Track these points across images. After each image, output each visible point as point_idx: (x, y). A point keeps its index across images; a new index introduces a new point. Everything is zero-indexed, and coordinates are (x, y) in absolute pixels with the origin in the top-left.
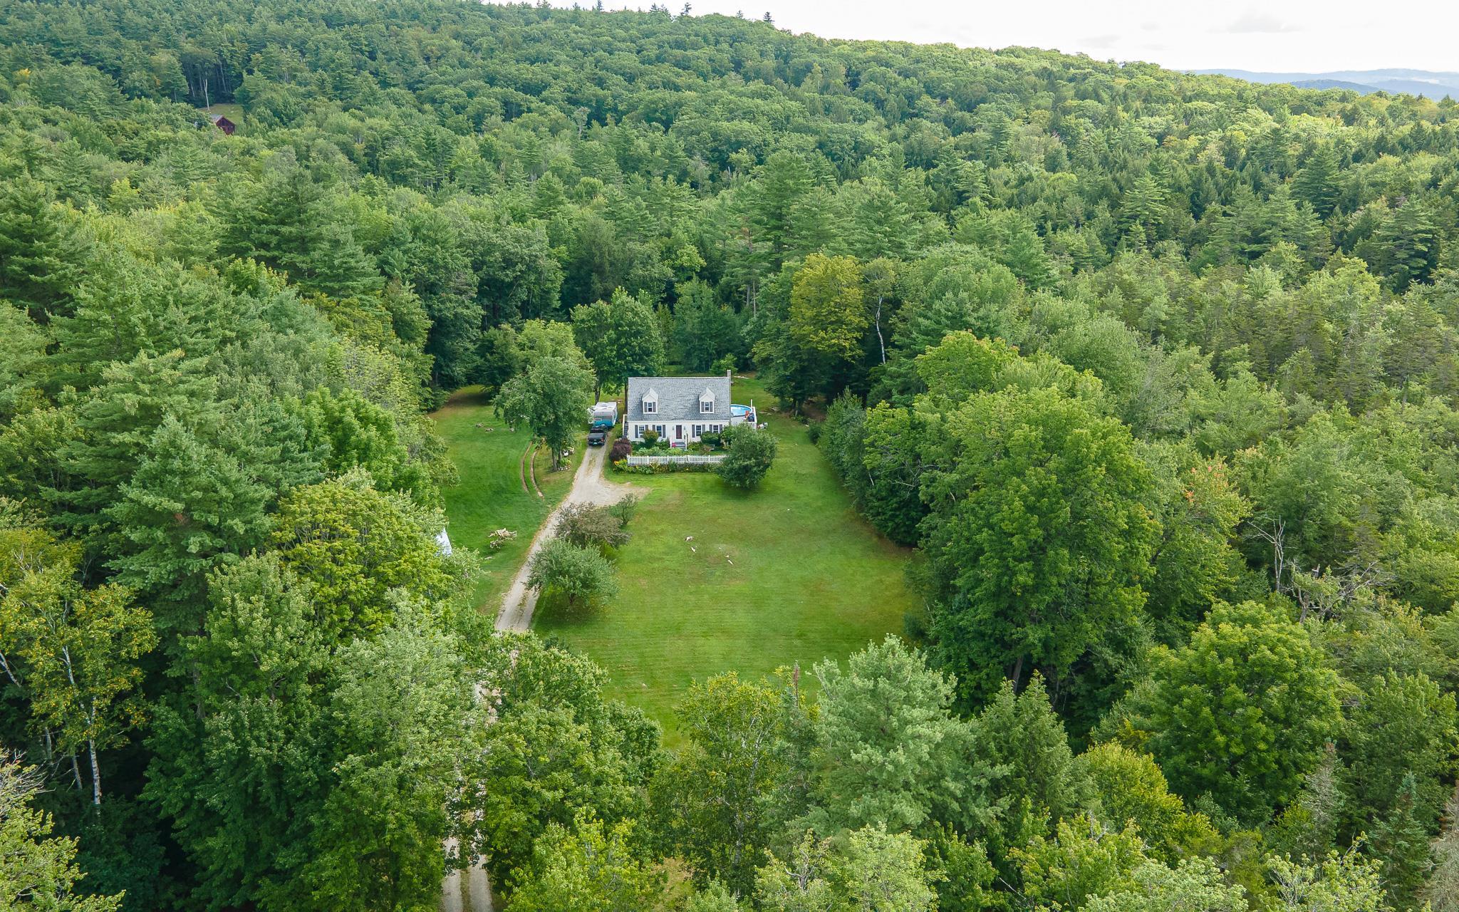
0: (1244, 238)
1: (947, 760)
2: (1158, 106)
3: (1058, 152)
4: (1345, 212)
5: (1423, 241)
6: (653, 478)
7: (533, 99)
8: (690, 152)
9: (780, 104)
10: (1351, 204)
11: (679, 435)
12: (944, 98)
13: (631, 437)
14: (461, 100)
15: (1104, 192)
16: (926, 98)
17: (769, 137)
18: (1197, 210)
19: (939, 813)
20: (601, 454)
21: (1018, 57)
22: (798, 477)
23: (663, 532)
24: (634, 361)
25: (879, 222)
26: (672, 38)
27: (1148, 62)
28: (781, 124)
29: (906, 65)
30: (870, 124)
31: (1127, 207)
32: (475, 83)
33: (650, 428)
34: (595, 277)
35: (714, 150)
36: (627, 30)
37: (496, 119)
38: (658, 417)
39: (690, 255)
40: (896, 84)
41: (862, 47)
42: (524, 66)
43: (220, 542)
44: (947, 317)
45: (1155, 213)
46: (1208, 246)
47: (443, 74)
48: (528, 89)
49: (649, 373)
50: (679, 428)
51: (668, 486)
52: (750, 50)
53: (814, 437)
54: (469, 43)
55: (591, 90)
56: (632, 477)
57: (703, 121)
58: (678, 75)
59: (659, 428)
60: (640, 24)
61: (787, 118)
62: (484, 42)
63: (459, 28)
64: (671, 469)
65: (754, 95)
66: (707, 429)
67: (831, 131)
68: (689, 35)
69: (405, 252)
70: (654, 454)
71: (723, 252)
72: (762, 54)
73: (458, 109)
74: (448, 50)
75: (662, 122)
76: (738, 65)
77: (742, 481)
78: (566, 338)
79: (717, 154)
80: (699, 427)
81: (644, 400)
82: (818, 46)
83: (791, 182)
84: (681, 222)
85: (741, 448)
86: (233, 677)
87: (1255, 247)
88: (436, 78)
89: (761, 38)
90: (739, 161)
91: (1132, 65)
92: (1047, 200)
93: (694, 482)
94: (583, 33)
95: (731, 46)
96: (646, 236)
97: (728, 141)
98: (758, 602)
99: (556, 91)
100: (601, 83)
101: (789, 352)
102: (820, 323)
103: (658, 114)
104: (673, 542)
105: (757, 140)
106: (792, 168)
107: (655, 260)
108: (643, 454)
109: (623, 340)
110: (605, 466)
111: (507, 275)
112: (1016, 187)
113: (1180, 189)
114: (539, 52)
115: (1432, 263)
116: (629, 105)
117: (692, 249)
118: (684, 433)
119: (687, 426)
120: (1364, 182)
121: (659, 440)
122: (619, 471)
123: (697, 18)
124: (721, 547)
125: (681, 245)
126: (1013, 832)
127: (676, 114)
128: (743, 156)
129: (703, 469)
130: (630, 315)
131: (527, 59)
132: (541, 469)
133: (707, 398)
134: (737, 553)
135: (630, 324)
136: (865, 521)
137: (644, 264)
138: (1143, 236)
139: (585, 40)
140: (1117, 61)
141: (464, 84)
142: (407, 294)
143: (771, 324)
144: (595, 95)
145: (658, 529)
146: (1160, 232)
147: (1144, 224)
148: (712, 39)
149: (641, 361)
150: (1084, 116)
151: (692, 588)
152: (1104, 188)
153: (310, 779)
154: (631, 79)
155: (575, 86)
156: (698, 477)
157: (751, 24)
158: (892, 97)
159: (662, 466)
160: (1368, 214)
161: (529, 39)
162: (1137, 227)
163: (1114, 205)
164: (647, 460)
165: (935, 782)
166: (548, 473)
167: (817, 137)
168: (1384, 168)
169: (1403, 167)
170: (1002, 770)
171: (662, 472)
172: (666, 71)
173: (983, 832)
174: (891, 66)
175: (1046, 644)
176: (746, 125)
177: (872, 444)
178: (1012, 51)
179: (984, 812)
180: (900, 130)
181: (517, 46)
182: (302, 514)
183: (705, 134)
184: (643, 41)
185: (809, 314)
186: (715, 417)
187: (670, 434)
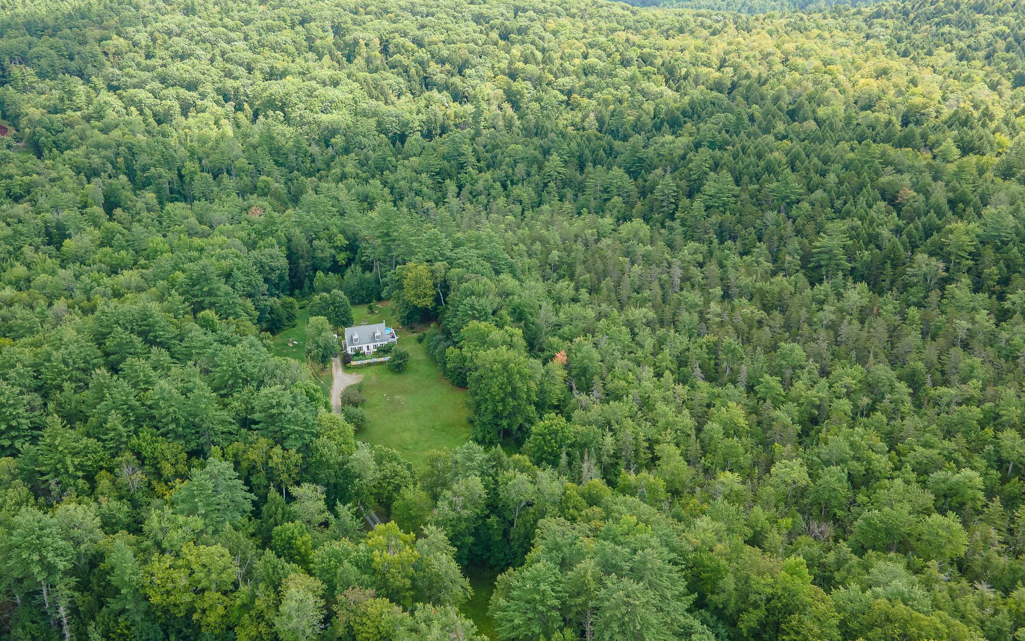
1: (484, 463)
3: (512, 117)
4: (646, 173)
5: (673, 197)
6: (364, 370)
10: (650, 168)
11: (368, 350)
13: (350, 352)
15: (535, 160)
16: (432, 66)
18: (582, 165)
19: (483, 473)
20: (339, 361)
22: (418, 362)
23: (375, 394)
24: (343, 317)
25: (435, 245)
28: (353, 107)
30: (403, 99)
31: (546, 171)
33: (357, 348)
35: (320, 135)
38: (359, 344)
39: (340, 239)
40: (413, 53)
44: (468, 307)
45: (559, 173)
46: (585, 196)
47: (130, 76)
50: (368, 347)
51: (370, 372)
53: (420, 340)
56: (354, 370)
59: (360, 348)
61: (356, 102)
64: (369, 365)
66: (379, 346)
70: (361, 359)
71: (354, 237)
72: (324, 30)
76: (310, 43)
77: (398, 368)
79: (321, 137)
80: (376, 345)
81: (352, 337)
85: (396, 356)
89: (321, 15)
90: (336, 143)
92: (507, 165)
93: (380, 370)
97: (327, 128)
98: (417, 417)
101: (404, 306)
102: (417, 296)
104: (380, 397)
107: (327, 248)
108: (356, 360)
109: (337, 310)
110: (343, 366)
112: (490, 151)
113: (573, 155)
115: (677, 207)
117: (340, 236)
118: (370, 349)
119: (371, 346)
121: (361, 353)
122: (349, 369)
124: (398, 397)
125: (336, 236)
126: (497, 474)
128: (338, 140)
129: (381, 363)
130: (338, 298)
131: (177, 55)
132: (317, 370)
133: (377, 333)
134: (404, 399)
135: (339, 302)
136: (446, 379)
137: (322, 251)
138: (555, 188)
145: (373, 393)
147: (555, 181)
150: (526, 77)
151: (392, 415)
156: (380, 367)
158: (411, 65)
159: (365, 364)
160: (654, 178)
162: (551, 184)
163: (541, 167)
164: (359, 362)
165: (481, 466)
166: (321, 372)
170: (494, 463)
171: (366, 367)
173: (491, 475)
175: (508, 424)
176: (335, 116)
177: (449, 360)
179: (491, 471)
185: (413, 292)
186: (382, 341)
187: (365, 349)
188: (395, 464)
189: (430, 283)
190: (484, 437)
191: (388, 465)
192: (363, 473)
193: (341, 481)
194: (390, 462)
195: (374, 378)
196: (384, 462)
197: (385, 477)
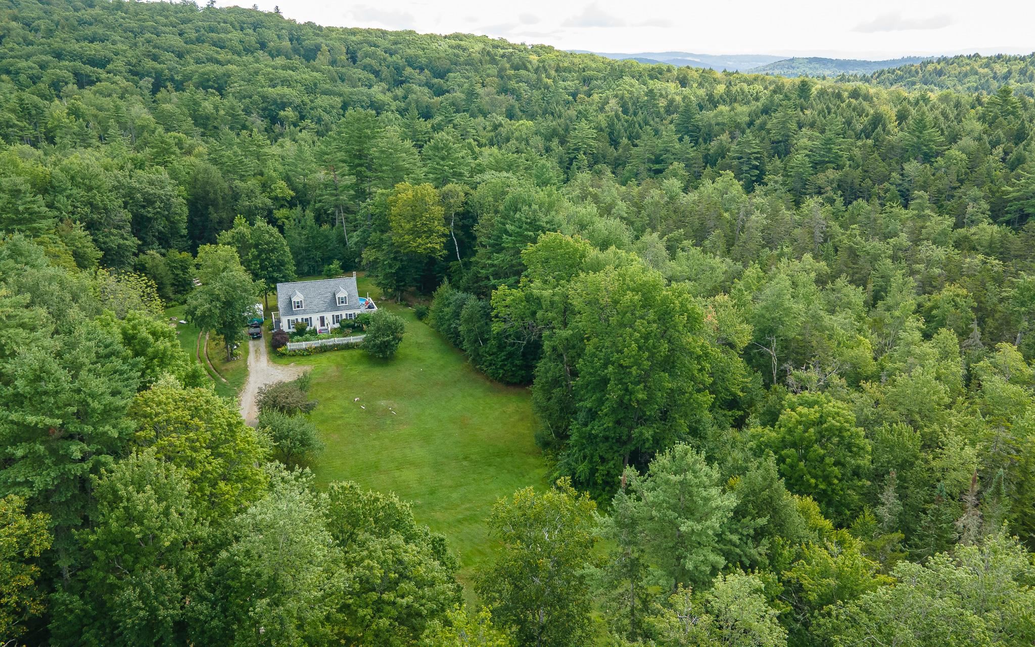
0: (650, 160)
2: (567, 74)
4: (705, 143)
5: (756, 159)
6: (312, 358)
7: (100, 71)
8: (247, 111)
9: (306, 75)
10: (708, 138)
11: (323, 324)
12: (422, 69)
13: (284, 326)
14: (34, 71)
15: (554, 133)
16: (409, 70)
17: (306, 99)
18: (614, 143)
20: (262, 344)
21: (461, 40)
22: (419, 345)
23: (334, 397)
24: (274, 271)
25: (443, 159)
26: (206, 24)
27: (546, 45)
28: (312, 89)
29: (389, 46)
30: (375, 88)
31: (571, 143)
32: (44, 58)
33: (300, 321)
34: (211, 209)
35: (264, 109)
36: (167, 17)
37: (72, 87)
38: (305, 312)
39: (282, 188)
40: (385, 60)
41: (353, 32)
42: (85, 44)
43: (93, 447)
44: (526, 223)
45: (590, 146)
46: (628, 167)
47: (12, 50)
48: (92, 62)
49: (286, 279)
50: (322, 319)
51: (325, 362)
52: (270, 34)
53: (420, 316)
54: (26, 24)
55: (149, 64)
56: (293, 359)
57: (252, 88)
58: (217, 52)
59: (307, 320)
60: (176, 13)
61: (315, 85)
62: (43, 24)
63: (16, 11)
64: (323, 350)
65: (284, 68)
66: (344, 317)
67: (351, 94)
68: (219, 23)
69: (68, 197)
70: (307, 340)
71: (305, 185)
72: (279, 37)
73: (35, 79)
74: (9, 30)
75: (217, 89)
76: (263, 46)
77: (384, 352)
78: (233, 257)
79: (267, 112)
80: (337, 316)
81: (293, 300)
82: (318, 30)
83: (369, 131)
84: (269, 163)
85: (378, 329)
86: (127, 556)
87: (657, 167)
88: (5, 54)
89: (277, 26)
90: (287, 117)
91: (537, 46)
92: (517, 139)
93: (344, 358)
94: (129, 18)
95: (254, 30)
96: (244, 176)
97: (275, 102)
98: (427, 439)
99: (119, 64)
100: (155, 58)
101: (392, 256)
102: (416, 233)
103: (211, 83)
104: (346, 403)
105: (298, 101)
106: (368, 121)
107: (258, 194)
108: (298, 341)
109: (264, 256)
110: (269, 353)
111: (149, 212)
112: (492, 131)
113: (601, 130)
114: (95, 33)
115: (763, 172)
116: (184, 76)
117: (282, 184)
118: (326, 322)
119: (329, 316)
120: (713, 122)
121: (308, 329)
122: (283, 355)
123: (221, 9)
124: (383, 403)
125: (273, 181)
127: (226, 82)
128: (289, 113)
129: (348, 347)
130: (267, 236)
131: (85, 39)
132: (216, 361)
133: (342, 294)
134: (396, 406)
135: (268, 243)
136: (480, 371)
137: (249, 197)
138: (586, 162)
139: (133, 24)
140: (527, 44)
141: (34, 58)
142: (79, 231)
143: (374, 236)
144: (153, 68)
145: (330, 395)
146: (595, 160)
147: (585, 154)
148: (237, 25)
149: (280, 271)
150: (521, 81)
151: (373, 435)
152: (554, 130)
153: (217, 626)
154: (180, 55)
155: (134, 61)
156: (346, 353)
157: (266, 15)
158: (384, 69)
159: (316, 348)
160: (721, 143)
161: (82, 22)
162: (581, 156)
163: (562, 142)
164: (304, 345)
166: (224, 363)
167: (342, 98)
168: (721, 112)
169: (732, 113)
171: (317, 352)
172: (206, 50)
174: (378, 47)
176: (286, 90)
177: (496, 316)
178: (456, 37)
180: (400, 92)
181: (73, 29)
182: (157, 415)
183: (256, 97)
184: (182, 26)
185: (408, 226)
186: (349, 308)
187: (316, 324)
188: (397, 539)
189: (438, 211)
190: (593, 471)
191: (376, 544)
192: (287, 579)
193: (203, 608)
194: (383, 532)
195: (332, 370)
196: (362, 536)
197: (367, 586)
